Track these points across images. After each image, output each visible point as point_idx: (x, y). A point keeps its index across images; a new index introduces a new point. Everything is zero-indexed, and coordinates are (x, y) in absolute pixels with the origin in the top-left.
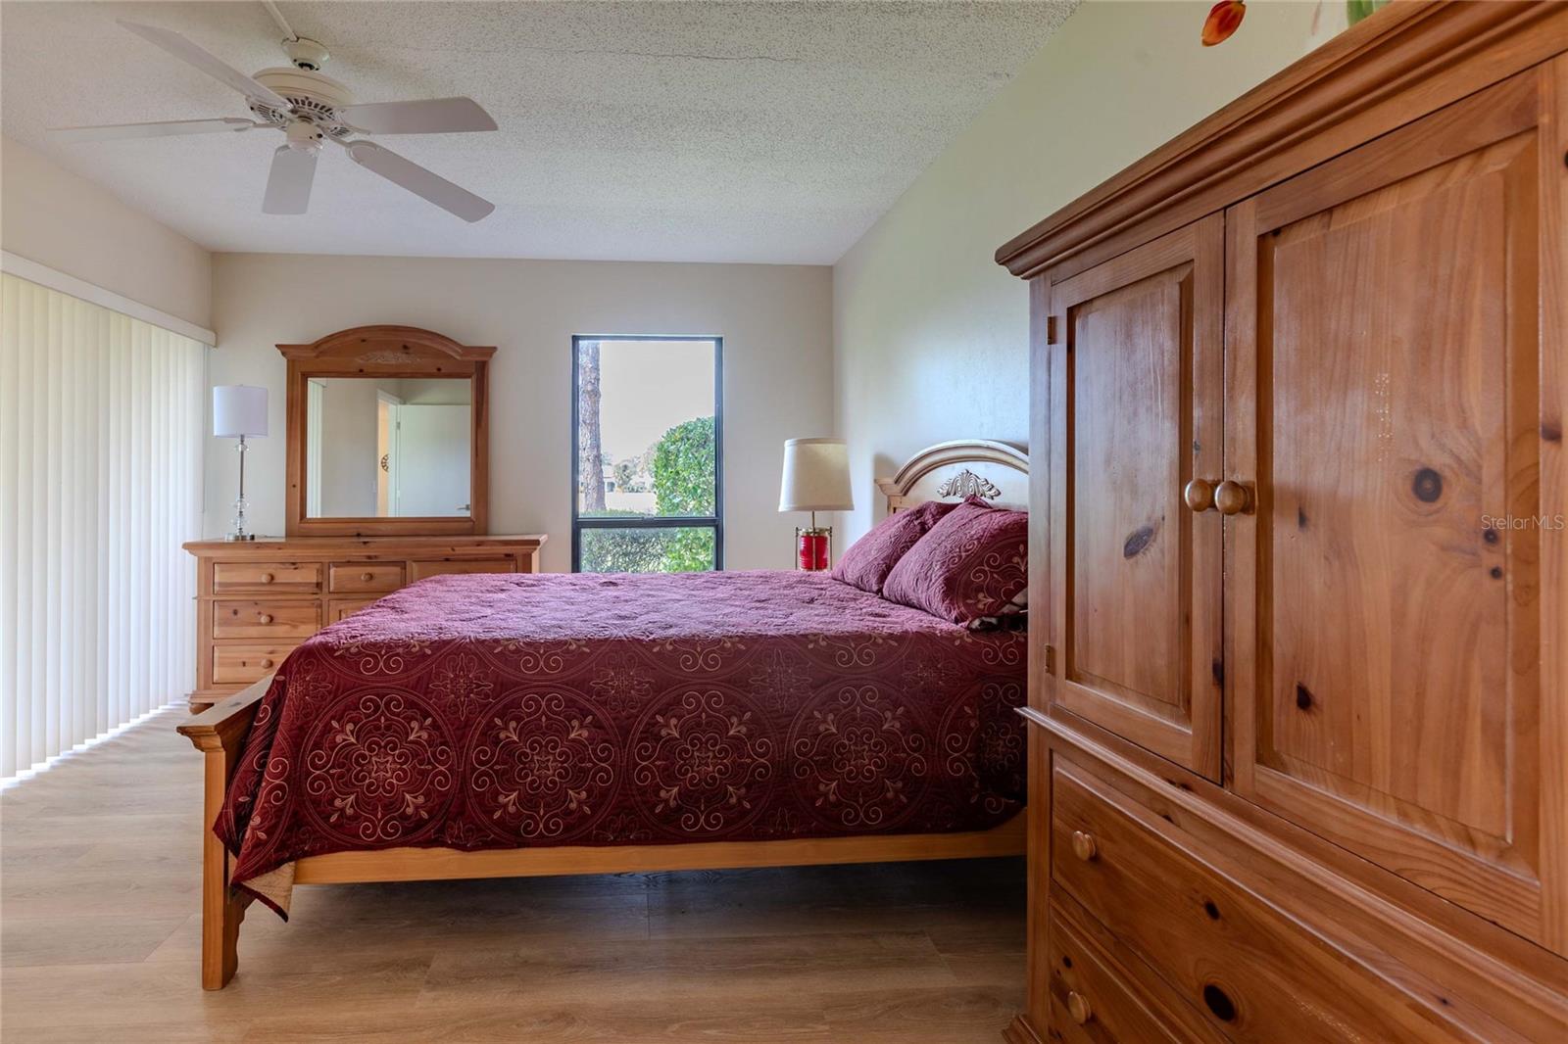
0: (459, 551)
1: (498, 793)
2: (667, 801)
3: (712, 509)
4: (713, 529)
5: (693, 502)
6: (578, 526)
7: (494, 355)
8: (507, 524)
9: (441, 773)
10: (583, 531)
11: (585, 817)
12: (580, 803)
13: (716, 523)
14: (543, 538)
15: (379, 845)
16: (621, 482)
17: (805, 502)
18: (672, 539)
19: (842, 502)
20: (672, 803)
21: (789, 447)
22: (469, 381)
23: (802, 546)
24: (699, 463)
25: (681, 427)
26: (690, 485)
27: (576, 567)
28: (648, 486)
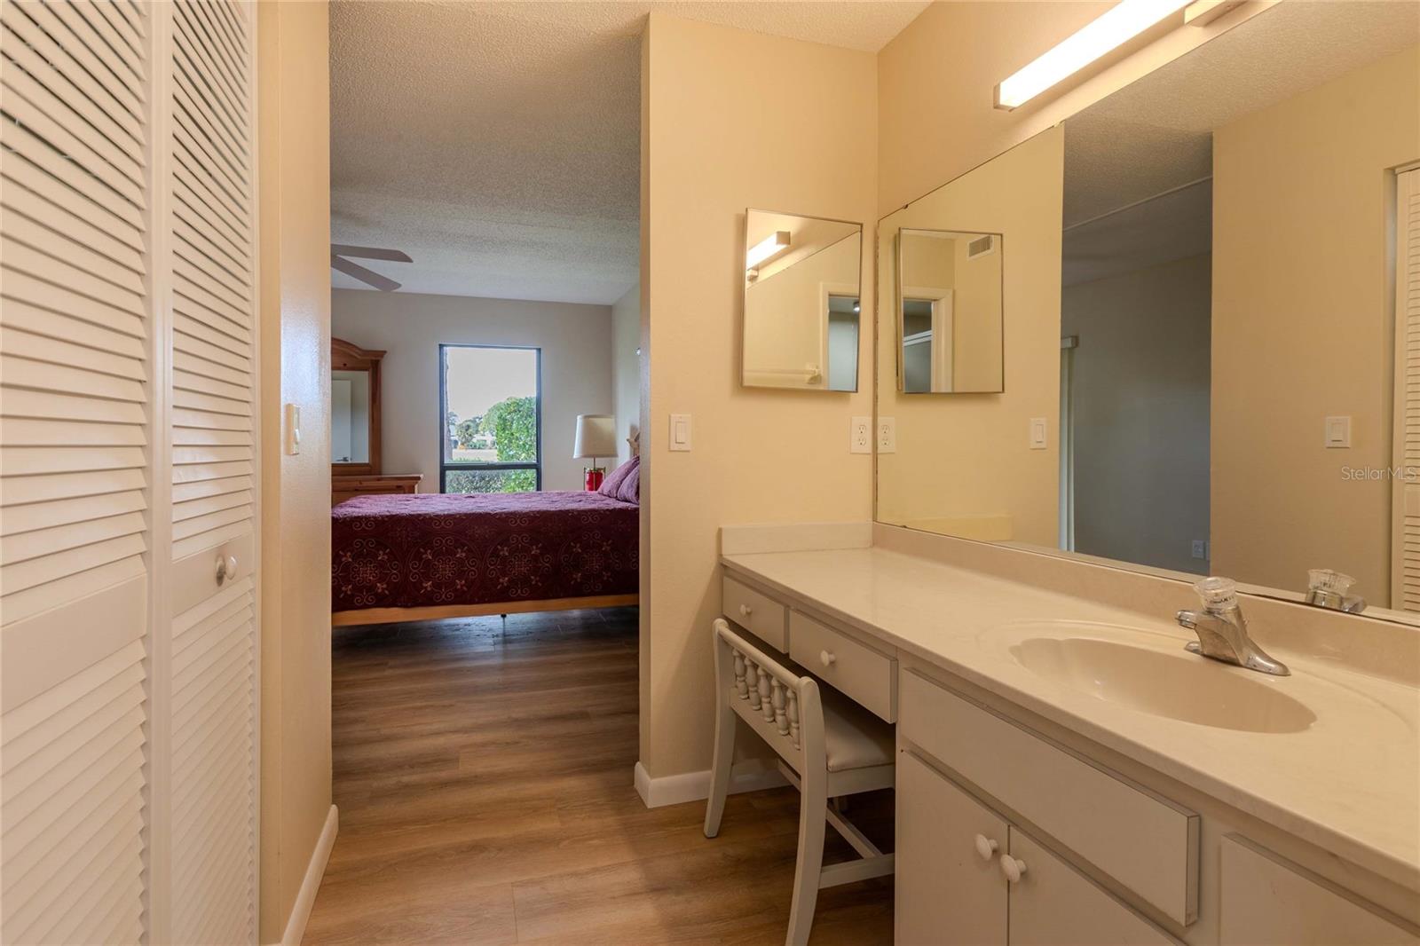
0: (365, 484)
1: (422, 582)
2: (503, 584)
3: (534, 457)
4: (535, 470)
5: (524, 455)
6: (444, 469)
7: (385, 356)
8: (394, 466)
9: (394, 574)
10: (447, 472)
11: (464, 592)
12: (462, 586)
13: (537, 467)
14: (421, 476)
15: (365, 607)
16: (464, 440)
17: (588, 453)
18: (509, 478)
19: (612, 453)
20: (505, 584)
21: (579, 419)
22: (367, 373)
23: (587, 478)
24: (527, 427)
25: (515, 403)
26: (521, 443)
27: (442, 491)
28: (489, 443)
